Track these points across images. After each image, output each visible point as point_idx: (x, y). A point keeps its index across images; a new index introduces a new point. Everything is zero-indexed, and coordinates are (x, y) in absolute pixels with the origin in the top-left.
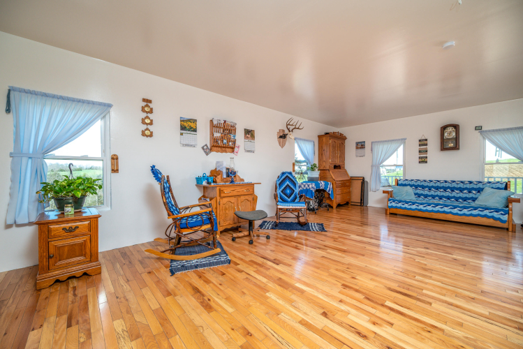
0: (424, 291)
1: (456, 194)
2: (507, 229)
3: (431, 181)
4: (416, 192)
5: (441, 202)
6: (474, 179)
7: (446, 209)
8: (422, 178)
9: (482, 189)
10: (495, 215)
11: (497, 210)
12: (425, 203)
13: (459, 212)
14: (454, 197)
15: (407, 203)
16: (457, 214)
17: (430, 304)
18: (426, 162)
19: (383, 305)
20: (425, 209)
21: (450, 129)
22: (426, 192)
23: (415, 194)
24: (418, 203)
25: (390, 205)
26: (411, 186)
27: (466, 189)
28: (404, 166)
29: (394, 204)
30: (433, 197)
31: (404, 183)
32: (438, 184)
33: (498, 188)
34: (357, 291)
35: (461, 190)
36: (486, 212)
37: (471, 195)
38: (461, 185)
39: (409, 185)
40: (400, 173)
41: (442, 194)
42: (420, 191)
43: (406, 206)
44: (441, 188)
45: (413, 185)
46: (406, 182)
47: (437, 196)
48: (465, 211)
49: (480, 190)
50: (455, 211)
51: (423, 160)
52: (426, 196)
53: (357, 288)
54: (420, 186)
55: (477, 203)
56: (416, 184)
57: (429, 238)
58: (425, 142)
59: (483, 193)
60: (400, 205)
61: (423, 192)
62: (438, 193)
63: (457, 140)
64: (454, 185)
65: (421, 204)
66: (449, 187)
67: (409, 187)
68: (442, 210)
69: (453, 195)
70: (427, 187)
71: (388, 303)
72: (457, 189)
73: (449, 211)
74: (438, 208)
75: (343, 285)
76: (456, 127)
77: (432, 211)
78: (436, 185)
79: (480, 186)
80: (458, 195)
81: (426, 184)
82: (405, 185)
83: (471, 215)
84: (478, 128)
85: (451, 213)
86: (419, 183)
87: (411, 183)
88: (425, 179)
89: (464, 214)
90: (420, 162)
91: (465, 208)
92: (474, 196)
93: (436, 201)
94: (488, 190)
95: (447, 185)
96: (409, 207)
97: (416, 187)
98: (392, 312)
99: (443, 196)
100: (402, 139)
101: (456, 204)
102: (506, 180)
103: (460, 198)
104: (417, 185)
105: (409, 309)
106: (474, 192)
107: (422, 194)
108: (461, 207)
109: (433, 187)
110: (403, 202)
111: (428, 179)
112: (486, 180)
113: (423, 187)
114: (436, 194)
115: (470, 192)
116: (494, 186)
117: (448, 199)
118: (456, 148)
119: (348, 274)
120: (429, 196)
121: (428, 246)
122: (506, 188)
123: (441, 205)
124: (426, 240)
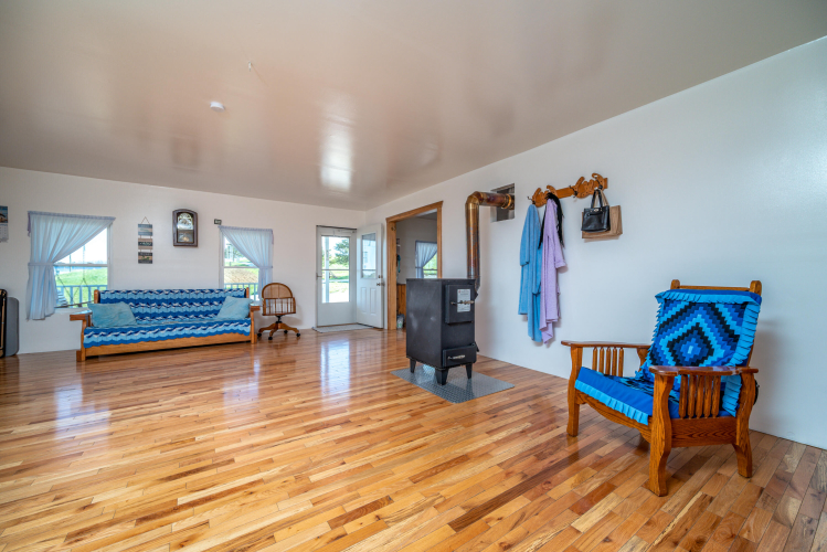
0: (217, 450)
1: (196, 307)
2: (249, 342)
3: (161, 292)
4: (137, 311)
5: (177, 321)
6: (215, 287)
7: (187, 331)
8: (145, 288)
9: (224, 299)
10: (240, 327)
11: (241, 322)
12: (157, 327)
13: (204, 332)
14: (193, 312)
15: (124, 331)
16: (201, 335)
17: (232, 461)
18: (151, 262)
19: (177, 509)
20: (156, 336)
21: (184, 217)
22: (153, 309)
23: (135, 315)
24: (145, 329)
25: (87, 341)
26: (127, 301)
27: (207, 299)
28: (109, 266)
29: (96, 338)
30: (165, 316)
31: (113, 297)
32: (171, 296)
33: (239, 297)
34: (111, 524)
35: (201, 302)
36: (232, 326)
37: (212, 308)
38: (201, 296)
39: (123, 300)
40: (101, 279)
41: (178, 309)
42: (142, 309)
43: (123, 336)
44: (175, 301)
45: (131, 300)
46: (117, 296)
47: (171, 313)
48: (210, 329)
49: (221, 300)
50: (199, 331)
51: (145, 259)
52: (153, 316)
53: (110, 518)
54: (143, 301)
55: (220, 317)
56: (136, 297)
57: (179, 377)
58: (149, 230)
59: (224, 303)
60: (110, 337)
61: (148, 310)
62: (173, 309)
63: (194, 234)
64: (193, 295)
65: (150, 329)
66: (186, 300)
67: (122, 304)
68: (182, 333)
69: (191, 310)
70: (155, 301)
71: (182, 500)
72: (196, 301)
73: (191, 332)
74: (175, 332)
75: (69, 536)
76: (193, 215)
77: (169, 337)
78: (169, 297)
79: (222, 294)
80: (199, 310)
81: (152, 297)
82: (116, 301)
83: (217, 333)
84: (218, 222)
85: (193, 335)
86: (140, 296)
87: (126, 296)
88: (151, 289)
89: (210, 334)
90: (140, 262)
91: (210, 325)
92: (215, 308)
93: (170, 321)
94: (229, 299)
95: (184, 296)
96: (129, 338)
97: (137, 303)
98: (196, 508)
99: (179, 313)
100: (106, 218)
101: (197, 321)
102: (246, 286)
103: (201, 312)
104: (136, 299)
105: (213, 485)
106: (216, 303)
107: (147, 314)
108: (204, 325)
109: (163, 300)
110: (116, 331)
111: (155, 289)
112: (228, 287)
113: (148, 302)
114: (169, 310)
115: (211, 304)
116: (235, 294)
117: (186, 316)
118: (194, 244)
119: (68, 508)
120: (159, 315)
121: (185, 389)
122: (245, 296)
123: (181, 326)
124: (176, 382)
